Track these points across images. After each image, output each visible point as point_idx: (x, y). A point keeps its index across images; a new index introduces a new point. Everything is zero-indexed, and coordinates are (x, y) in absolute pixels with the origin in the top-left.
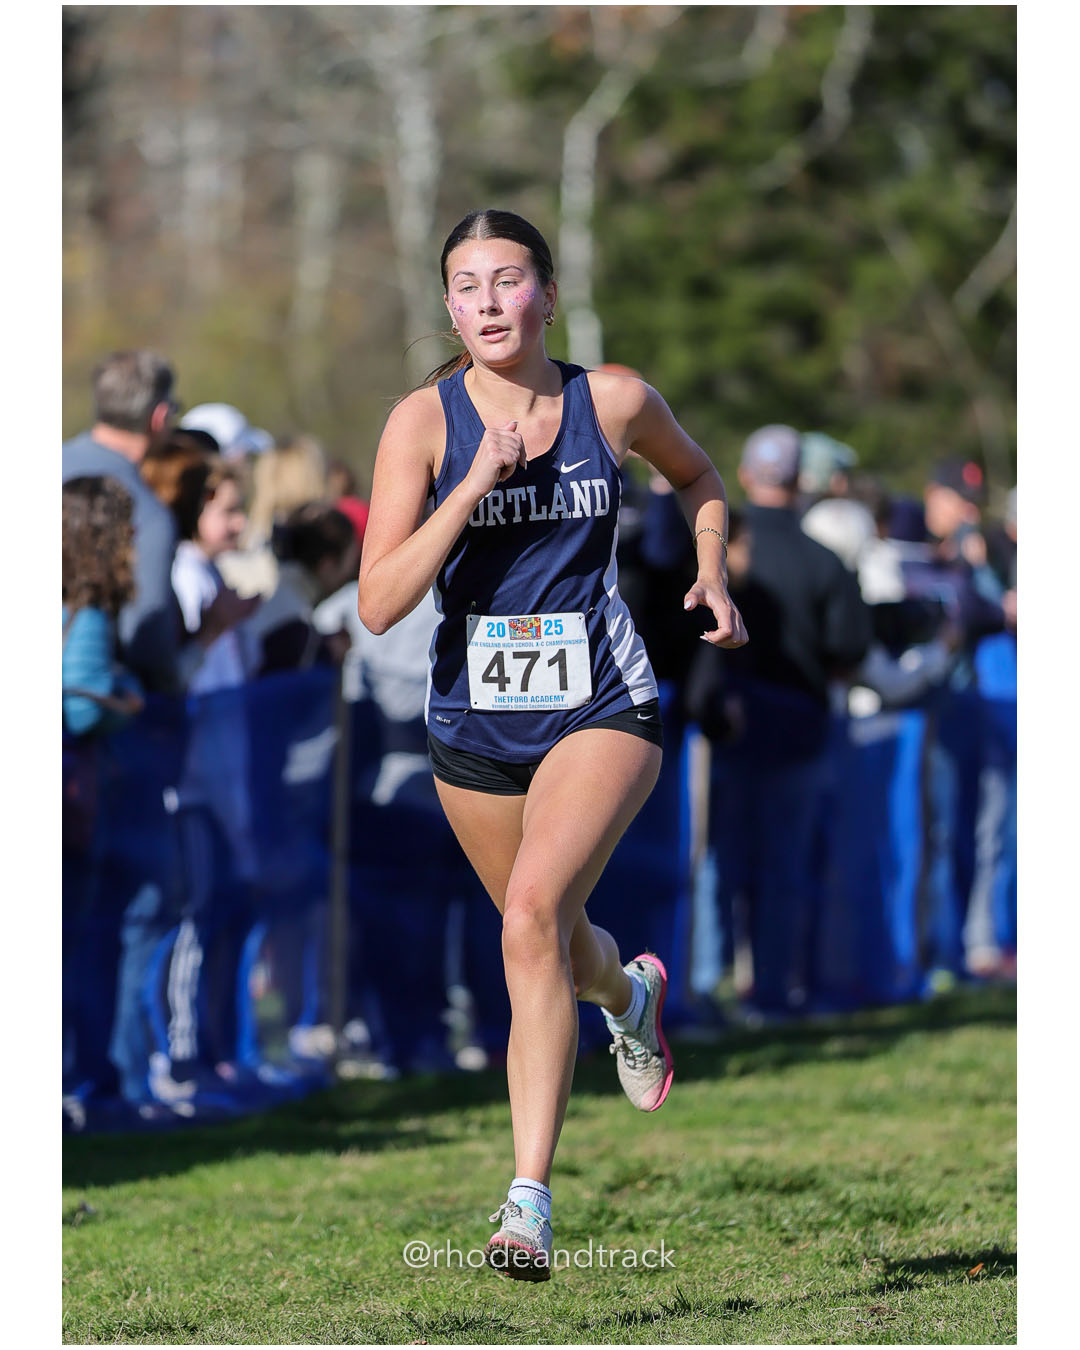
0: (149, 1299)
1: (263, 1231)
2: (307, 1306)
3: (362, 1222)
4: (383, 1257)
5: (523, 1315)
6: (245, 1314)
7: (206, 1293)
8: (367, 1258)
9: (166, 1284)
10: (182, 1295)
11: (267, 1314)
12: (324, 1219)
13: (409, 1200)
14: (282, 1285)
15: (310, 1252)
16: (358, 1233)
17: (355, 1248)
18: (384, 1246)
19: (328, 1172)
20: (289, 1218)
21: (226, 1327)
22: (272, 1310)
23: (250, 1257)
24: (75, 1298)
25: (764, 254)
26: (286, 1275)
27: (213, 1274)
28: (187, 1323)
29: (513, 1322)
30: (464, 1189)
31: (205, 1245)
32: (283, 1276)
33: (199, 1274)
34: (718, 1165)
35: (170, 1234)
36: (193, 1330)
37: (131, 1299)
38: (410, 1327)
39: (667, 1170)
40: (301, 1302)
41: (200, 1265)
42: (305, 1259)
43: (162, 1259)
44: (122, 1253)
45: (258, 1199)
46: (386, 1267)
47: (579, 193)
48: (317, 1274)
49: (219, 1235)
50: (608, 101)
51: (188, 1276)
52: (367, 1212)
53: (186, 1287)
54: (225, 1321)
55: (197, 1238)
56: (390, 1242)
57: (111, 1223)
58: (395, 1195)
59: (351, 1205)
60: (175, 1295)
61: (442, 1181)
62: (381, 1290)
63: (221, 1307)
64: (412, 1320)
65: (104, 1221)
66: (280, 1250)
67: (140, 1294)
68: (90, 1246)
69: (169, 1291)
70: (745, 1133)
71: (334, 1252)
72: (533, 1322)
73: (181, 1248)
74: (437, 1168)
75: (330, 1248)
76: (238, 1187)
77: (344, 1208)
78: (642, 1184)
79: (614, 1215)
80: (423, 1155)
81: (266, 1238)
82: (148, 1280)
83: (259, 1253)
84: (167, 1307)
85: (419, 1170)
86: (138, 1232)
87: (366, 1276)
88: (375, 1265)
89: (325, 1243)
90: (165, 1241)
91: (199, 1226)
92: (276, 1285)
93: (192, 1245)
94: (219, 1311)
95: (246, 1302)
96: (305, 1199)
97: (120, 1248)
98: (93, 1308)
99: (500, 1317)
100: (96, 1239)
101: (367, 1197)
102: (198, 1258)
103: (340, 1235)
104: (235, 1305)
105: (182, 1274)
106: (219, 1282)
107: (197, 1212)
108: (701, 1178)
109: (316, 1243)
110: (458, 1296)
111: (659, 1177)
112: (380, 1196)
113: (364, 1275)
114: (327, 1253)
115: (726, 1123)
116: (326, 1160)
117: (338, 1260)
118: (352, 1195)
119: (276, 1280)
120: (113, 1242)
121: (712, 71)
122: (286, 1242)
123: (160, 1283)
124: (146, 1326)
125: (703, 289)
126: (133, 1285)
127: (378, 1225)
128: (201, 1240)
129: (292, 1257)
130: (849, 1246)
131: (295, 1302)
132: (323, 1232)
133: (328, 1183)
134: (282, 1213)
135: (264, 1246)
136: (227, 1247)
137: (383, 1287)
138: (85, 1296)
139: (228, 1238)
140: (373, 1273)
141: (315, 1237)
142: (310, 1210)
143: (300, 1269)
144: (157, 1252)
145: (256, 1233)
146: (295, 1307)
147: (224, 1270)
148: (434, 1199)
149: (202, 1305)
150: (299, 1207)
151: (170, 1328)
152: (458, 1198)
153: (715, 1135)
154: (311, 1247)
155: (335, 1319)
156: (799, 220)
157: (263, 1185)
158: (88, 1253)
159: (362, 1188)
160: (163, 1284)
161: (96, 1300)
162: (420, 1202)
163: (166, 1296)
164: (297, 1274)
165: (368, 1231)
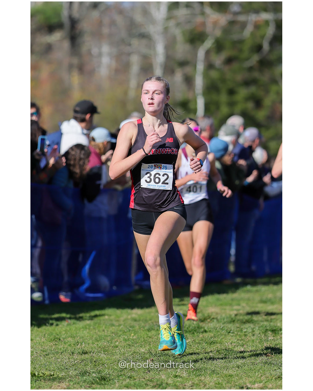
0: (84, 345)
1: (113, 329)
3: (137, 327)
10: (92, 345)
11: (113, 351)
12: (128, 326)
14: (117, 343)
15: (125, 335)
16: (136, 330)
17: (136, 334)
18: (143, 334)
19: (129, 314)
20: (120, 325)
23: (109, 335)
25: (247, 83)
26: (118, 340)
32: (117, 341)
33: (96, 340)
34: (228, 316)
35: (89, 329)
37: (78, 346)
38: (149, 355)
39: (215, 317)
42: (123, 337)
43: (87, 335)
44: (76, 333)
45: (111, 320)
47: (200, 67)
48: (126, 340)
49: (101, 329)
50: (209, 44)
51: (93, 340)
52: (139, 325)
53: (93, 343)
55: (96, 330)
56: (145, 333)
57: (74, 325)
58: (146, 321)
59: (135, 323)
60: (90, 345)
66: (116, 334)
67: (81, 344)
68: (69, 331)
70: (236, 307)
71: (131, 335)
73: (92, 332)
77: (133, 323)
78: (209, 320)
79: (201, 328)
81: (113, 331)
82: (83, 341)
84: (88, 348)
85: (152, 314)
86: (80, 329)
90: (88, 331)
92: (115, 343)
93: (94, 332)
95: (108, 347)
96: (124, 321)
97: (76, 332)
100: (70, 329)
101: (139, 320)
103: (132, 331)
107: (96, 323)
108: (224, 320)
109: (126, 332)
111: (213, 318)
112: (142, 321)
114: (128, 335)
115: (231, 305)
116: (129, 311)
118: (135, 320)
120: (75, 330)
121: (235, 37)
122: (118, 332)
124: (82, 352)
125: (231, 92)
126: (79, 342)
127: (142, 329)
128: (97, 331)
129: (120, 336)
130: (261, 339)
132: (128, 330)
133: (129, 317)
134: (117, 324)
135: (113, 333)
138: (67, 344)
139: (104, 331)
141: (126, 331)
142: (125, 324)
143: (122, 339)
144: (85, 333)
145: (111, 329)
148: (156, 322)
150: (122, 323)
153: (228, 308)
154: (125, 334)
156: (256, 74)
157: (113, 317)
159: (138, 319)
160: (87, 342)
161: (70, 345)
162: (152, 323)
163: (87, 345)
164: (121, 341)
165: (139, 330)
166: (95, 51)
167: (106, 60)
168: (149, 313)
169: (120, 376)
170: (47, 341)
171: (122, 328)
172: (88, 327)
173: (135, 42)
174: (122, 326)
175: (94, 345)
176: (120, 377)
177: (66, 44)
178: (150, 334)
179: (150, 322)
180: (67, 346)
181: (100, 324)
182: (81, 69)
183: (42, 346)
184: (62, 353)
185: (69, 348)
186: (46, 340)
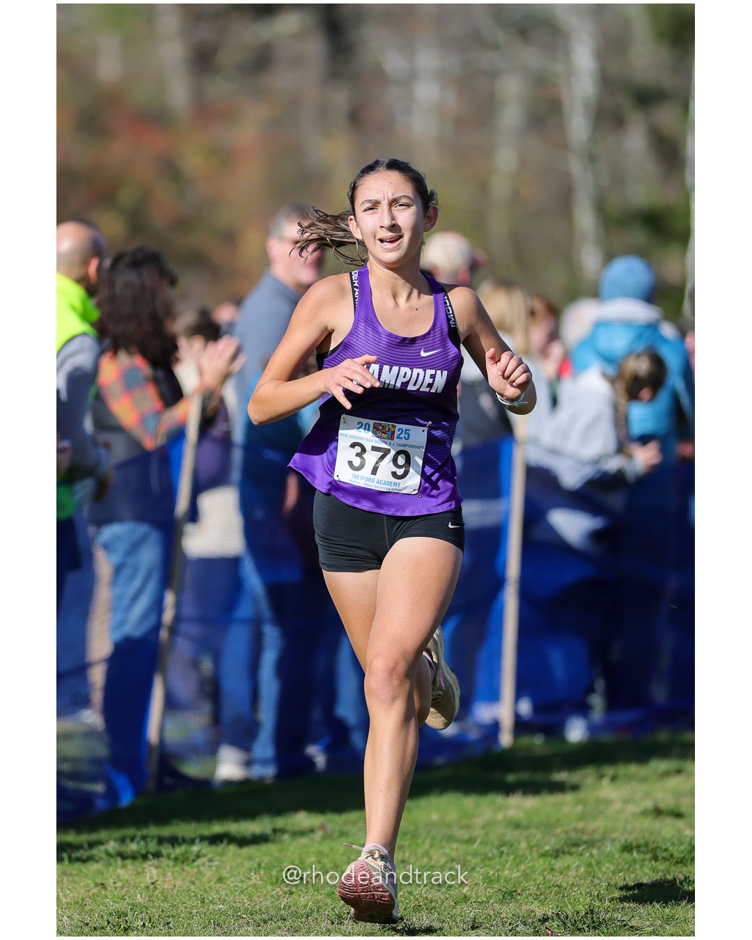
1: (452, 850)
2: (483, 905)
3: (523, 845)
4: (539, 871)
5: (641, 918)
6: (438, 909)
7: (410, 893)
8: (528, 871)
11: (454, 910)
12: (496, 843)
13: (559, 830)
14: (465, 890)
15: (488, 866)
16: (521, 853)
17: (518, 865)
18: (541, 864)
19: (499, 809)
20: (471, 841)
21: (425, 918)
22: (458, 907)
23: (442, 868)
24: (316, 893)
29: (633, 923)
30: (598, 824)
31: (409, 858)
38: (558, 923)
40: (479, 902)
42: (482, 870)
45: (449, 826)
46: (542, 878)
48: (491, 881)
49: (420, 851)
52: (528, 837)
54: (424, 913)
55: (404, 853)
56: (544, 861)
58: (548, 826)
59: (517, 832)
61: (582, 817)
62: (538, 895)
63: (421, 904)
64: (559, 918)
65: (338, 838)
66: (463, 864)
68: (327, 856)
71: (504, 867)
72: (648, 923)
74: (579, 808)
75: (500, 863)
76: (435, 817)
77: (511, 835)
80: (569, 797)
81: (454, 854)
83: (449, 866)
85: (566, 809)
87: (526, 885)
88: (534, 876)
89: (497, 860)
91: (406, 844)
92: (461, 889)
93: (401, 858)
94: (419, 906)
95: (439, 900)
96: (484, 827)
98: (329, 901)
99: (623, 918)
100: (331, 850)
101: (527, 827)
102: (405, 867)
103: (507, 854)
104: (431, 902)
107: (405, 834)
109: (490, 859)
110: (593, 903)
112: (537, 827)
113: (525, 884)
114: (498, 867)
116: (499, 799)
117: (507, 872)
118: (517, 826)
119: (460, 886)
120: (344, 854)
122: (469, 858)
128: (407, 854)
129: (473, 869)
131: (475, 902)
132: (495, 852)
133: (500, 816)
134: (466, 837)
135: (453, 860)
136: (426, 860)
137: (539, 893)
138: (323, 892)
139: (427, 853)
140: (532, 883)
141: (490, 855)
142: (487, 834)
143: (478, 876)
145: (447, 850)
146: (474, 905)
148: (576, 830)
149: (407, 901)
150: (478, 832)
152: (594, 831)
154: (487, 862)
155: (503, 915)
157: (452, 816)
158: (326, 860)
159: (524, 821)
162: (566, 833)
164: (476, 882)
165: (527, 852)
168: (557, 805)
170: (264, 884)
171: (479, 847)
174: (479, 842)
178: (558, 864)
183: (250, 896)
186: (261, 880)
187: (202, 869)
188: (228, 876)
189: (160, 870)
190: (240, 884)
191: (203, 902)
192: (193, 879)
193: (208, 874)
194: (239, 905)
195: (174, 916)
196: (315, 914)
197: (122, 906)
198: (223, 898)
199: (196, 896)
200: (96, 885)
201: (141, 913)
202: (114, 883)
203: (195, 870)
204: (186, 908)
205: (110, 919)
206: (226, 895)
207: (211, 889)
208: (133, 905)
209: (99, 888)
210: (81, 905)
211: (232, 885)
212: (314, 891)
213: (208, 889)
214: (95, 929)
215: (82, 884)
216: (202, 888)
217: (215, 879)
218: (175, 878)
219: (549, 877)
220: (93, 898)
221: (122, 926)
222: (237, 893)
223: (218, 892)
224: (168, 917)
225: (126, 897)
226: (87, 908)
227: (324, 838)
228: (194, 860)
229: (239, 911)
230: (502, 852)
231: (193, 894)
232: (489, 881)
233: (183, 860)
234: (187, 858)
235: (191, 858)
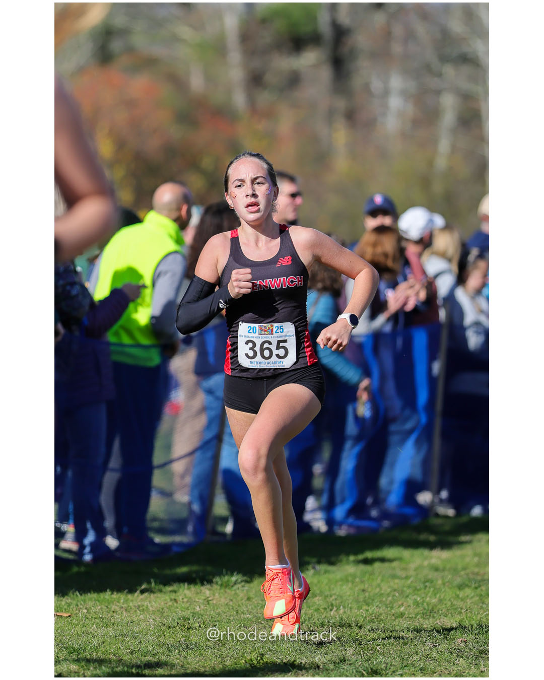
0: (341, 611)
1: (395, 584)
2: (413, 619)
3: (440, 582)
4: (449, 599)
6: (384, 621)
7: (367, 611)
8: (442, 599)
9: (350, 606)
10: (356, 611)
11: (394, 622)
12: (423, 580)
14: (402, 609)
15: (417, 595)
16: (438, 587)
17: (435, 595)
18: (449, 594)
19: (426, 558)
20: (407, 578)
22: (397, 620)
23: (388, 595)
26: (405, 604)
27: (371, 602)
28: (357, 624)
31: (368, 588)
32: (402, 605)
33: (365, 601)
35: (353, 582)
36: (360, 627)
37: (333, 611)
38: (459, 632)
40: (410, 617)
41: (365, 597)
42: (413, 598)
43: (348, 594)
44: (330, 590)
45: (393, 568)
46: (450, 603)
49: (375, 584)
51: (360, 602)
52: (443, 577)
53: (358, 607)
54: (375, 623)
55: (364, 584)
56: (452, 592)
57: (327, 575)
58: (455, 571)
59: (436, 574)
60: (353, 610)
61: (478, 565)
63: (374, 617)
65: (323, 574)
67: (337, 609)
68: (316, 585)
69: (351, 608)
71: (427, 595)
73: (357, 589)
74: (476, 559)
75: (424, 593)
77: (432, 575)
80: (469, 551)
81: (396, 587)
82: (342, 602)
83: (392, 593)
84: (349, 616)
85: (467, 560)
86: (337, 582)
88: (445, 602)
90: (350, 585)
91: (366, 579)
92: (399, 609)
93: (362, 588)
94: (373, 619)
95: (385, 615)
96: (416, 570)
97: (330, 588)
100: (319, 582)
101: (444, 570)
102: (365, 594)
103: (429, 588)
104: (380, 616)
105: (357, 601)
106: (373, 606)
107: (365, 573)
109: (418, 590)
112: (449, 570)
113: (439, 607)
114: (423, 595)
116: (426, 552)
117: (428, 599)
118: (436, 569)
119: (399, 607)
120: (327, 585)
122: (405, 589)
123: (346, 605)
124: (339, 624)
126: (334, 604)
128: (366, 586)
129: (407, 596)
131: (408, 617)
132: (422, 586)
133: (426, 563)
134: (403, 576)
135: (395, 590)
136: (378, 590)
137: (447, 613)
138: (312, 608)
139: (379, 586)
140: (444, 606)
141: (418, 588)
142: (417, 575)
143: (410, 602)
144: (346, 590)
145: (392, 584)
146: (407, 619)
147: (376, 601)
148: (473, 573)
149: (365, 615)
150: (412, 573)
151: (350, 626)
152: (485, 574)
154: (416, 592)
155: (425, 626)
158: (315, 588)
159: (441, 567)
160: (348, 605)
161: (317, 610)
162: (467, 575)
163: (349, 611)
164: (409, 604)
165: (442, 586)
166: (376, 85)
167: (395, 102)
168: (463, 557)
169: (405, 666)
171: (412, 582)
172: (350, 579)
173: (449, 71)
174: (412, 579)
175: (361, 611)
176: (405, 668)
177: (326, 74)
178: (461, 594)
179: (463, 573)
180: (312, 611)
181: (372, 574)
182: (351, 116)
184: (302, 623)
185: (316, 615)
187: (237, 591)
188: (253, 596)
189: (212, 592)
190: (260, 602)
191: (237, 612)
192: (232, 598)
193: (241, 595)
194: (260, 615)
195: (218, 621)
196: (307, 622)
197: (187, 613)
198: (250, 610)
199: (232, 609)
200: (171, 600)
201: (199, 618)
202: (183, 599)
203: (233, 592)
204: (227, 616)
205: (179, 621)
206: (252, 608)
207: (242, 604)
208: (193, 613)
209: (173, 602)
210: (161, 612)
211: (256, 602)
212: (307, 607)
213: (241, 605)
214: (169, 627)
215: (163, 599)
216: (237, 604)
217: (245, 598)
218: (220, 597)
219: (455, 602)
220: (169, 608)
221: (186, 626)
222: (259, 608)
223: (247, 607)
224: (216, 621)
225: (189, 608)
226: (165, 614)
227: (314, 574)
228: (232, 586)
229: (260, 619)
230: (426, 586)
231: (231, 607)
232: (417, 604)
233: (226, 586)
234: (228, 585)
235: (231, 584)
